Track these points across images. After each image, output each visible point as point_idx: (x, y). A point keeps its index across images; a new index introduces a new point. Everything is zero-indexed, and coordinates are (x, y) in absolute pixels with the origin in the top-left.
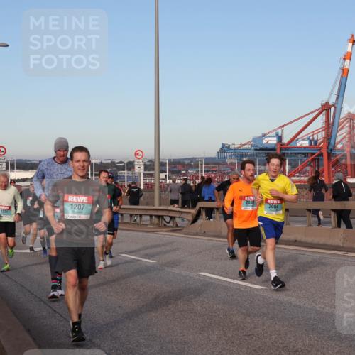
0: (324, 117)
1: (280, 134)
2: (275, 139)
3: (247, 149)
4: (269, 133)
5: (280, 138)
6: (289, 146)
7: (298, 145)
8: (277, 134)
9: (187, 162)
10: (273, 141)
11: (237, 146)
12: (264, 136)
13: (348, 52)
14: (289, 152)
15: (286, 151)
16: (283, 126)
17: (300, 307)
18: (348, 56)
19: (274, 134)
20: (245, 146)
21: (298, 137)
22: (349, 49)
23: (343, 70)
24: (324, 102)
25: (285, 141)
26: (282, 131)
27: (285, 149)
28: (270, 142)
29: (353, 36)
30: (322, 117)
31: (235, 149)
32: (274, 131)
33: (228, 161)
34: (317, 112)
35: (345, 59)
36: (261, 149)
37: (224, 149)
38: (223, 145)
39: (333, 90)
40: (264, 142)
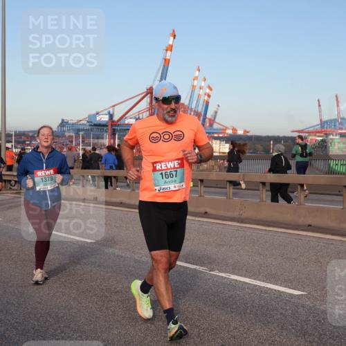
0: (149, 100)
1: (111, 112)
2: (107, 116)
3: (83, 124)
4: (102, 111)
5: (111, 116)
6: (119, 123)
7: (126, 122)
8: (109, 113)
9: (31, 134)
10: (105, 118)
11: (74, 122)
12: (97, 113)
13: (170, 45)
14: (118, 128)
15: (116, 128)
16: (114, 106)
17: (122, 257)
18: (170, 48)
19: (106, 112)
20: (81, 122)
21: (127, 115)
22: (171, 43)
23: (165, 60)
24: (149, 87)
25: (116, 118)
26: (113, 110)
27: (115, 125)
28: (102, 119)
29: (174, 31)
30: (147, 99)
31: (73, 124)
32: (106, 109)
33: (67, 134)
34: (143, 95)
35: (167, 50)
36: (95, 125)
37: (63, 123)
38: (63, 120)
39: (156, 76)
40: (98, 118)
